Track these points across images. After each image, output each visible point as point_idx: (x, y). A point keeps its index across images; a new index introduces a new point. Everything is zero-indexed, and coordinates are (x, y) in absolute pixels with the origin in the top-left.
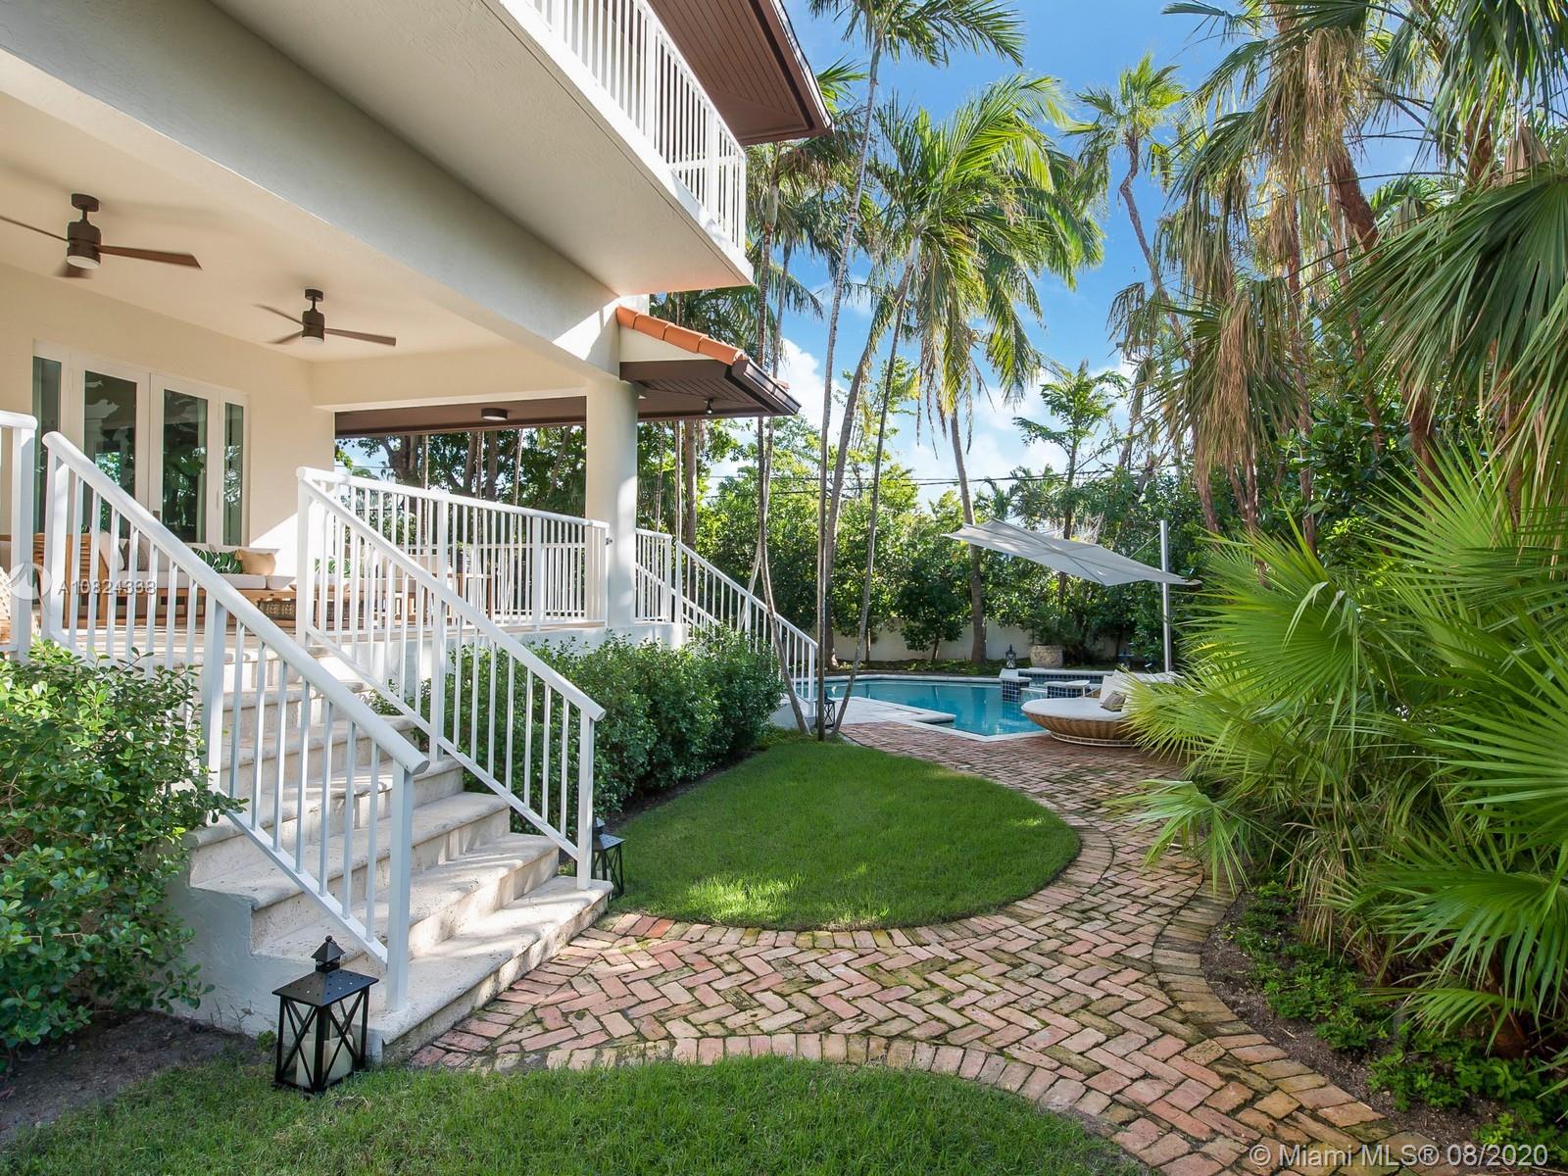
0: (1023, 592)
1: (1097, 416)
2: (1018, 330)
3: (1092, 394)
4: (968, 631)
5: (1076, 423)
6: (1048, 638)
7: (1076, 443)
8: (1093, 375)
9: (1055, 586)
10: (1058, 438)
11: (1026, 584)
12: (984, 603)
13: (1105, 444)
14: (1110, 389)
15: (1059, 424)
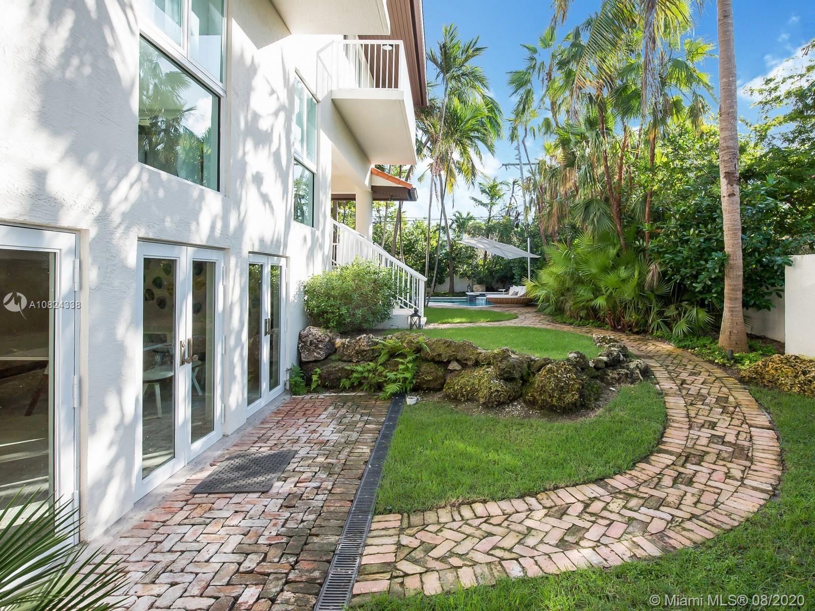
0: (469, 265)
1: (499, 197)
2: (473, 164)
3: (497, 189)
4: (448, 280)
5: (492, 199)
6: (480, 282)
7: (491, 206)
8: (498, 181)
9: (481, 262)
10: (485, 205)
11: (470, 261)
12: (454, 269)
13: (502, 208)
14: (504, 187)
15: (485, 199)
